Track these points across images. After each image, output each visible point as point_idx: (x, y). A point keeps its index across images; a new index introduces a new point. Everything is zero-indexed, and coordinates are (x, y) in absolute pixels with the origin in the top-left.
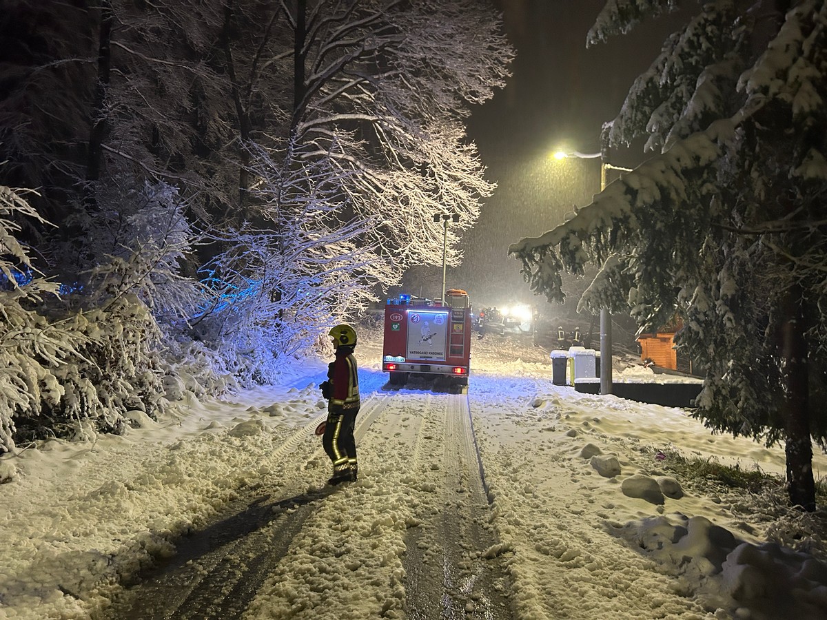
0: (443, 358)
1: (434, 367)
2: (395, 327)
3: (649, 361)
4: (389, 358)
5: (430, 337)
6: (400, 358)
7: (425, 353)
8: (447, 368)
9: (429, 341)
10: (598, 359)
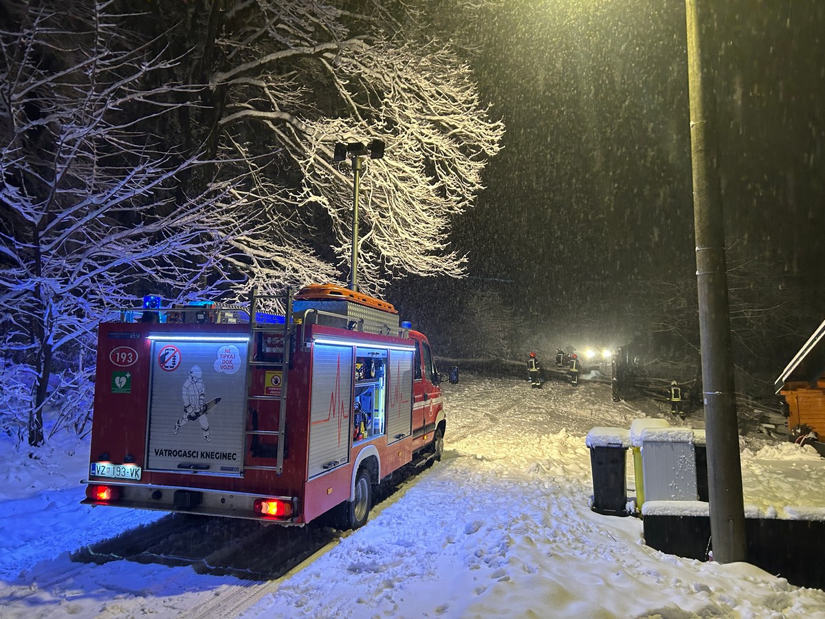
0: (234, 469)
1: (213, 495)
2: (121, 382)
3: (806, 430)
4: (105, 467)
5: (205, 409)
6: (129, 467)
7: (191, 454)
8: (245, 499)
9: (203, 420)
10: (700, 450)
